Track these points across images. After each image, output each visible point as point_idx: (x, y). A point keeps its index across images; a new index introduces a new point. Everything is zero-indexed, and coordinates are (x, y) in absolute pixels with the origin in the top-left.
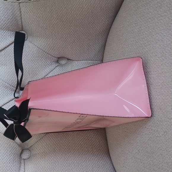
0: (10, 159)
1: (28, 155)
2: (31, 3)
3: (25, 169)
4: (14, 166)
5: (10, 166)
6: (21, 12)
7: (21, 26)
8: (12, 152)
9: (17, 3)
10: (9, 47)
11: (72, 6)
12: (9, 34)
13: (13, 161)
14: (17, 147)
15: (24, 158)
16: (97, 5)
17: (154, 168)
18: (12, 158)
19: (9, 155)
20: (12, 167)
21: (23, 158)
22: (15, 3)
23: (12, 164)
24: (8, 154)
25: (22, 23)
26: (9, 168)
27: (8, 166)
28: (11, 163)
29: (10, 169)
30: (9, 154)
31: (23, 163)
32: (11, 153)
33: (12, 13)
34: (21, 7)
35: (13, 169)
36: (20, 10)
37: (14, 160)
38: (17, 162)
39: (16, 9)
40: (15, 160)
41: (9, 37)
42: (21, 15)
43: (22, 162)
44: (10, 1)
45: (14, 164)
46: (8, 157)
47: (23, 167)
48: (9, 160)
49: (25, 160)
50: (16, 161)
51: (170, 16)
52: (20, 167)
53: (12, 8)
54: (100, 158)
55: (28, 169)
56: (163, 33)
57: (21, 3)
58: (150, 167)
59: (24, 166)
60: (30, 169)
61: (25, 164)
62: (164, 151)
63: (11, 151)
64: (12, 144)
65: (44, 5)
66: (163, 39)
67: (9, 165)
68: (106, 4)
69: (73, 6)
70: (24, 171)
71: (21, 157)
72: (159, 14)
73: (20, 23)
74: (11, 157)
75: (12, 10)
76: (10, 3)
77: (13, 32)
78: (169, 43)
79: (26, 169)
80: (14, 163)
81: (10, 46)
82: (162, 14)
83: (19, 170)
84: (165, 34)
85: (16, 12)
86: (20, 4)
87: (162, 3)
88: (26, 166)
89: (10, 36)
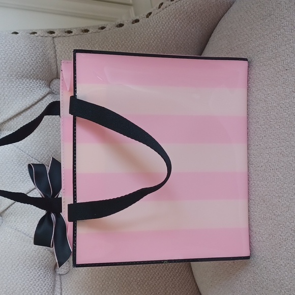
0: (39, 274)
1: (66, 268)
2: (71, 37)
3: (61, 290)
4: (45, 284)
5: (40, 285)
6: (56, 51)
7: (56, 72)
8: (43, 264)
9: (50, 38)
10: (38, 104)
11: (133, 42)
12: (38, 85)
13: (44, 277)
14: (49, 256)
15: (60, 273)
16: (170, 42)
17: (255, 288)
18: (43, 273)
19: (38, 268)
20: (42, 287)
21: (58, 273)
22: (46, 38)
23: (42, 282)
24: (36, 266)
25: (57, 67)
26: (38, 288)
27: (37, 285)
28: (40, 280)
29: (40, 289)
30: (38, 266)
31: (59, 280)
32: (41, 264)
33: (42, 53)
34: (56, 44)
35: (43, 289)
36: (55, 48)
37: (45, 275)
38: (50, 280)
39: (48, 47)
40: (47, 275)
41: (38, 89)
42: (56, 56)
43: (57, 279)
44: (39, 35)
45: (46, 282)
46: (36, 271)
47: (59, 287)
48: (37, 275)
49: (62, 277)
50: (49, 277)
51: (276, 66)
52: (54, 286)
53: (43, 46)
54: (177, 273)
55: (66, 289)
56: (266, 89)
57: (56, 37)
58: (250, 286)
59: (61, 285)
60: (69, 290)
61: (63, 283)
62: (269, 263)
63: (41, 262)
64: (42, 251)
65: (90, 40)
66: (266, 99)
67: (38, 283)
68: (184, 40)
69: (135, 43)
70: (61, 292)
71: (56, 272)
72: (261, 63)
73: (54, 68)
74: (41, 270)
75: (42, 49)
76: (40, 37)
77: (43, 82)
78: (275, 104)
79: (63, 290)
80: (45, 280)
81: (40, 102)
82: (265, 63)
83: (53, 290)
84: (269, 92)
85: (49, 51)
86: (55, 39)
87: (266, 46)
88: (64, 285)
89: (39, 87)
